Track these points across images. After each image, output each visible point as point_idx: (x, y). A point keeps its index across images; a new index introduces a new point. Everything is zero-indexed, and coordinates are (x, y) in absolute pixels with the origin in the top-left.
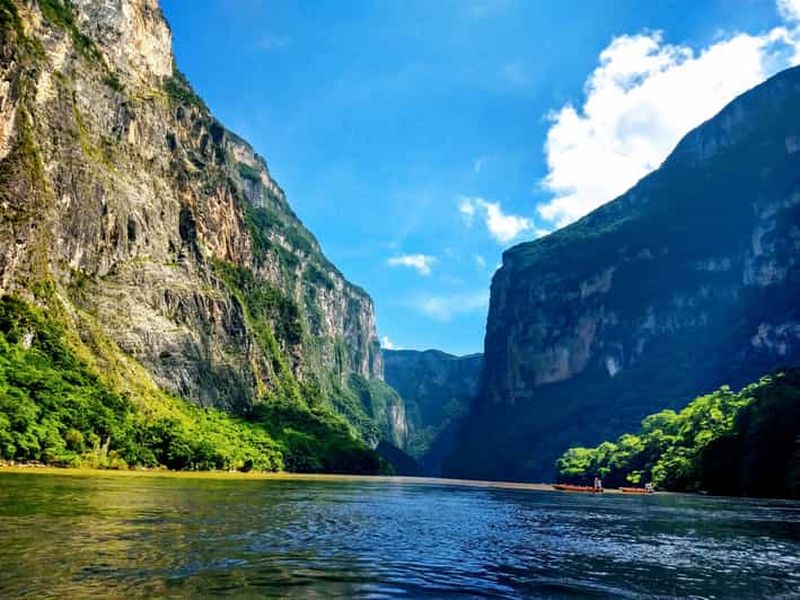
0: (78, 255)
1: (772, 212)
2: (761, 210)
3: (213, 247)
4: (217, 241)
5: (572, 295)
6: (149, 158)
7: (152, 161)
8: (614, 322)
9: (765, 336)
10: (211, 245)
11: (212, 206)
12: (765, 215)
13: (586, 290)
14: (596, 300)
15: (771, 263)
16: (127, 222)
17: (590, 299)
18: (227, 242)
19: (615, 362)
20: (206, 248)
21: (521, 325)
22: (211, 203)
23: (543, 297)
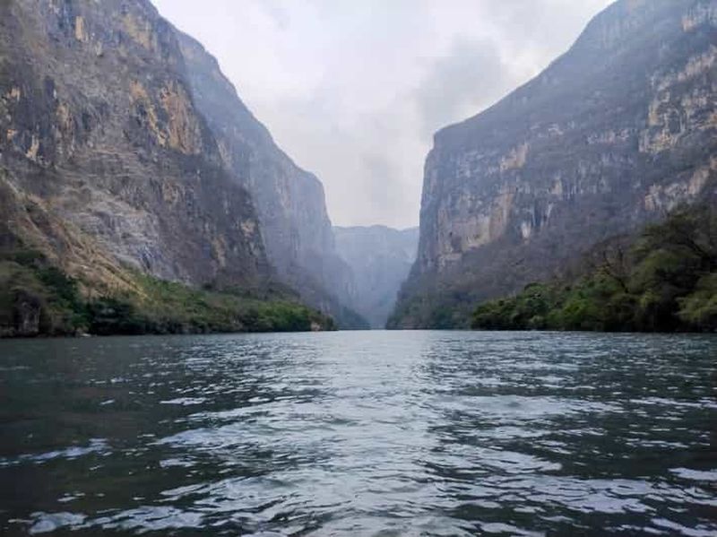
0: (35, 147)
1: (667, 84)
2: (658, 83)
3: (165, 136)
4: (169, 130)
5: (492, 170)
6: (98, 53)
7: (101, 56)
8: (528, 191)
9: (656, 195)
10: (162, 134)
11: (162, 97)
12: (661, 88)
13: (505, 164)
14: (513, 174)
15: (664, 131)
16: (81, 114)
17: (507, 172)
18: (178, 131)
19: (527, 225)
20: (159, 136)
21: (450, 199)
22: (161, 94)
23: (468, 174)
